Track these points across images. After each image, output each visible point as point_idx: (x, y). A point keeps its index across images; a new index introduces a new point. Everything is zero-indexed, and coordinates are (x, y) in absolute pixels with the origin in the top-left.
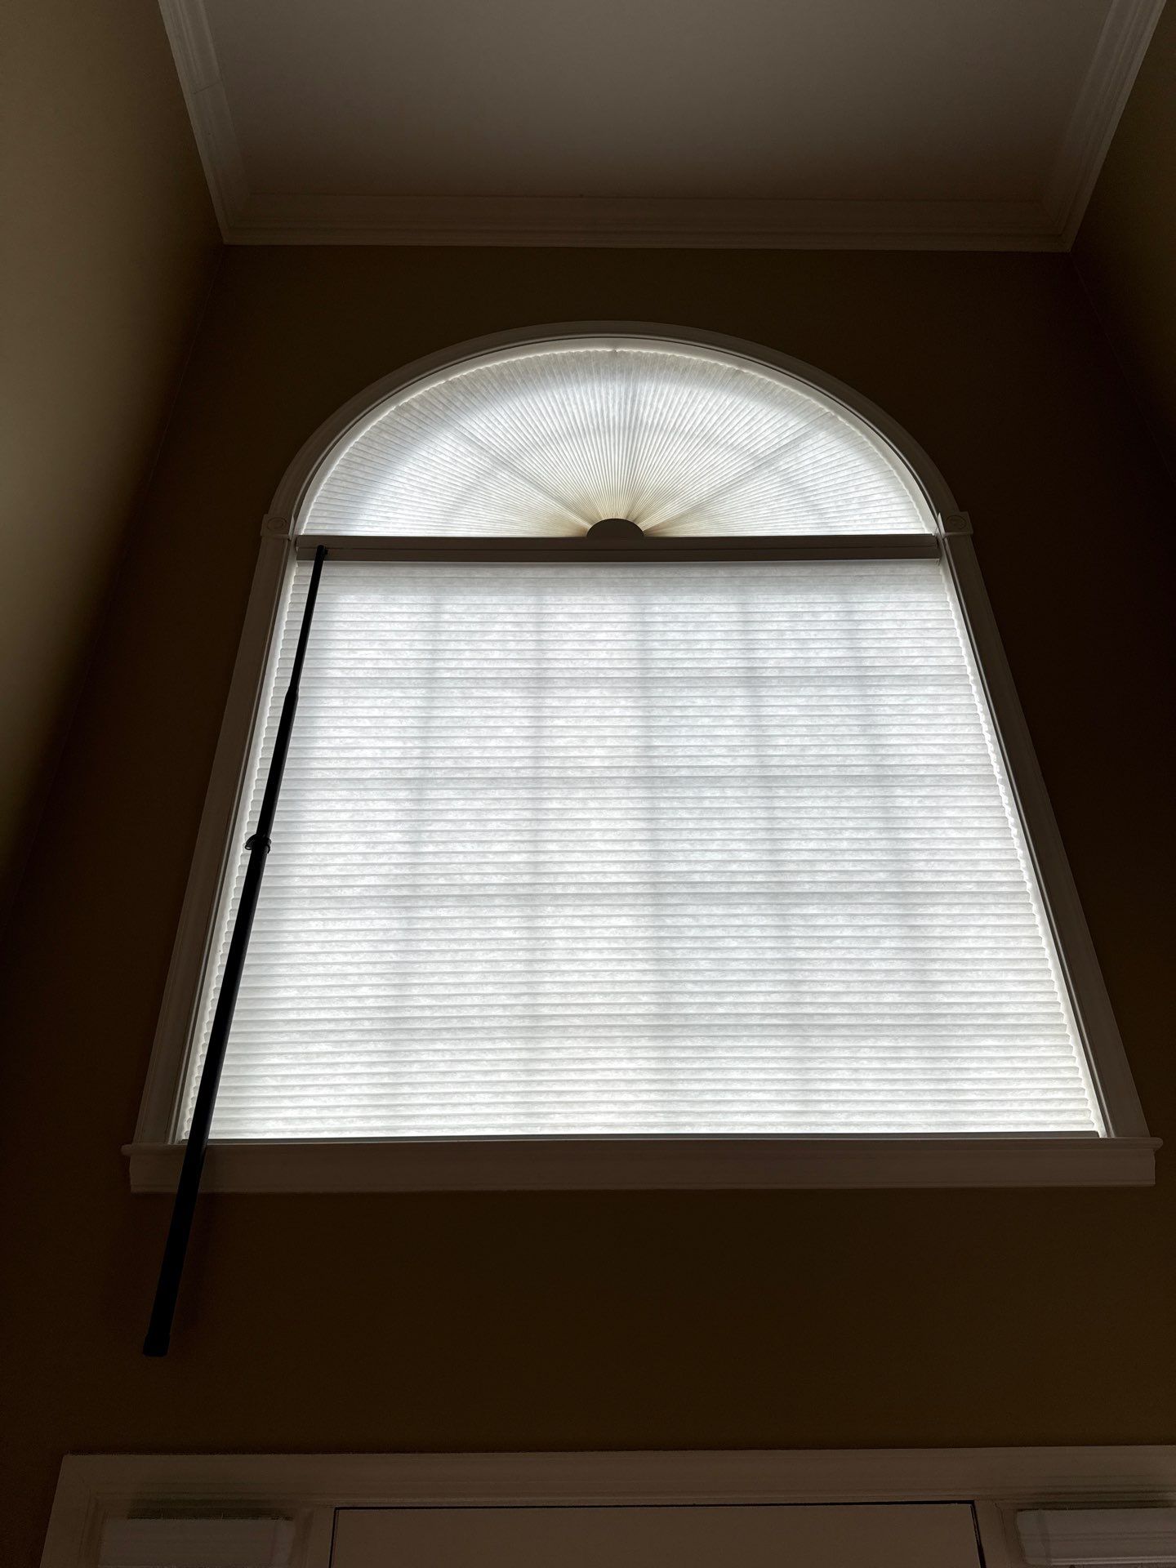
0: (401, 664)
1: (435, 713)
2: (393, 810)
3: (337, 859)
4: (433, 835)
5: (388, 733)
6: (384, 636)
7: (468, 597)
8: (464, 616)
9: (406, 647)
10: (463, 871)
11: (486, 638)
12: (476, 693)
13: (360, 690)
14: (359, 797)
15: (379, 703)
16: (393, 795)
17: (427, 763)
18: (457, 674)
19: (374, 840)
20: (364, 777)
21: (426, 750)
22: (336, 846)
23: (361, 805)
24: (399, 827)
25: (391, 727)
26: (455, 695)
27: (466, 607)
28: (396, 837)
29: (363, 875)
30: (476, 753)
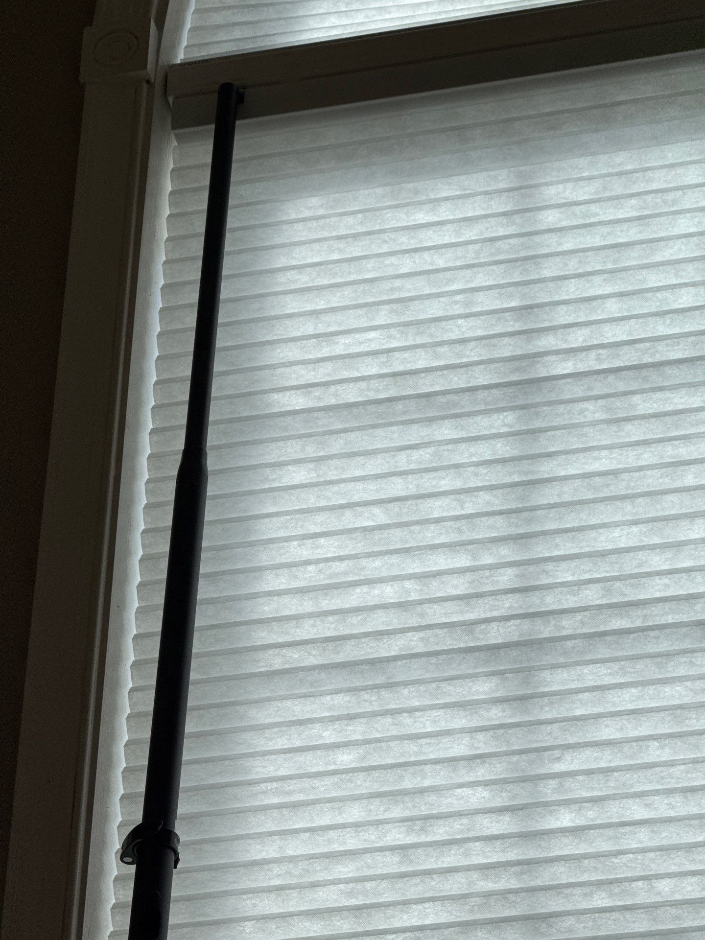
0: (447, 356)
1: (546, 469)
2: (462, 731)
3: (340, 868)
4: (569, 783)
5: (432, 535)
6: (400, 289)
7: (603, 158)
8: (594, 208)
9: (458, 310)
10: (654, 869)
11: (658, 258)
12: (643, 405)
13: (353, 435)
14: (376, 707)
15: (403, 461)
16: (456, 692)
17: (535, 602)
18: (590, 362)
19: (424, 810)
20: (385, 654)
21: (532, 569)
22: (332, 834)
23: (384, 727)
24: (482, 772)
25: (437, 521)
26: (590, 417)
28: (479, 797)
29: (405, 903)
30: (658, 562)
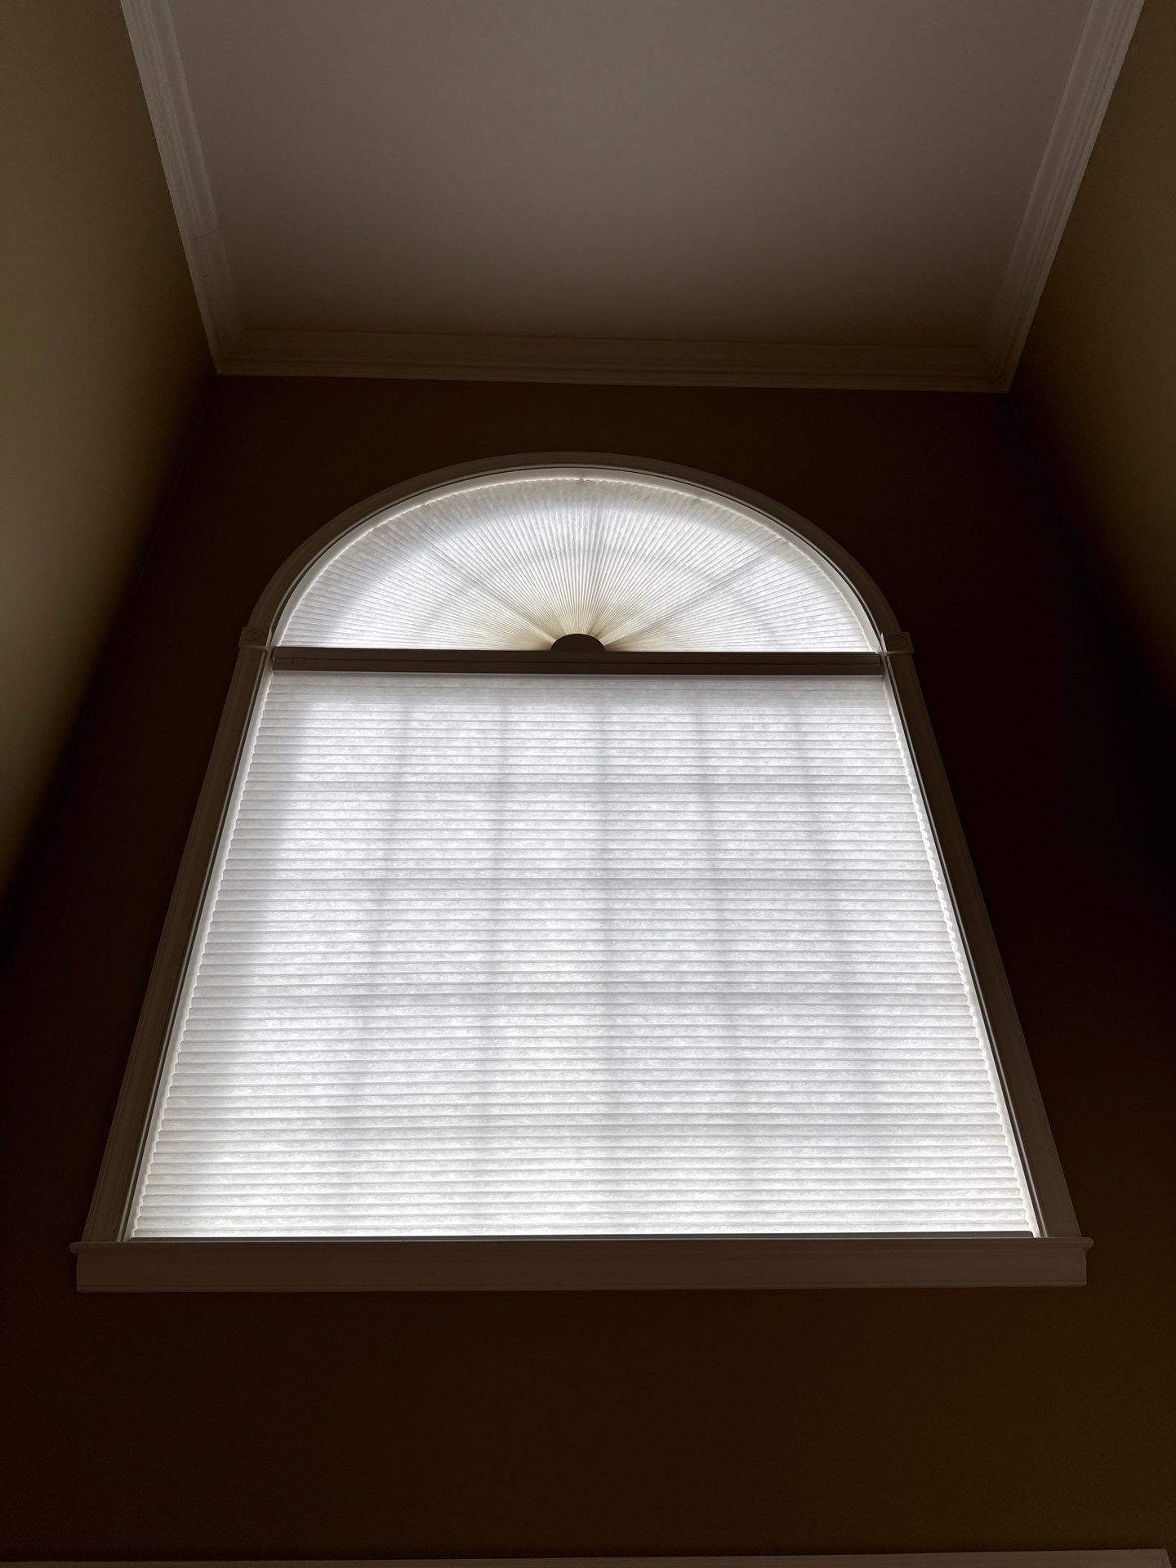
0: (368, 769)
1: (401, 816)
2: (354, 910)
3: (297, 959)
4: (392, 934)
5: (353, 835)
6: (353, 742)
7: (436, 706)
8: (431, 723)
9: (375, 753)
10: (421, 970)
11: (452, 745)
12: (439, 797)
13: (327, 794)
14: (321, 898)
15: (345, 806)
16: (354, 895)
17: (389, 865)
18: (422, 779)
19: (334, 939)
20: (327, 878)
21: (390, 852)
22: (296, 945)
23: (323, 906)
24: (359, 927)
25: (356, 830)
26: (420, 799)
27: (433, 715)
28: (356, 937)
29: (321, 975)
30: (438, 855)
